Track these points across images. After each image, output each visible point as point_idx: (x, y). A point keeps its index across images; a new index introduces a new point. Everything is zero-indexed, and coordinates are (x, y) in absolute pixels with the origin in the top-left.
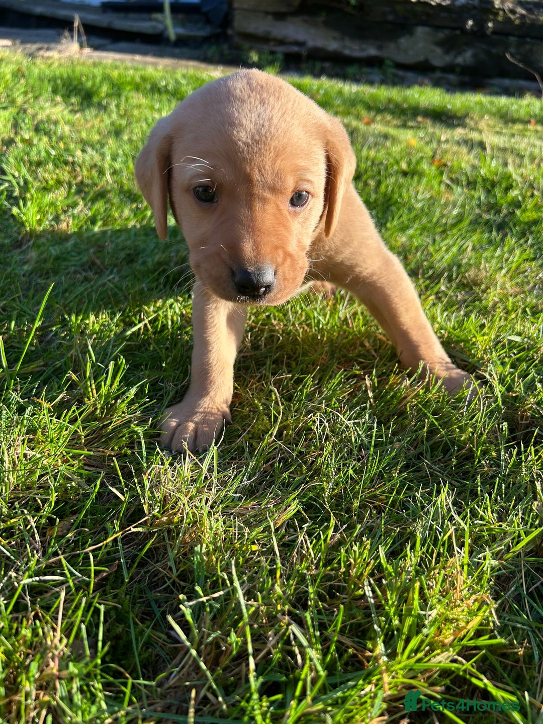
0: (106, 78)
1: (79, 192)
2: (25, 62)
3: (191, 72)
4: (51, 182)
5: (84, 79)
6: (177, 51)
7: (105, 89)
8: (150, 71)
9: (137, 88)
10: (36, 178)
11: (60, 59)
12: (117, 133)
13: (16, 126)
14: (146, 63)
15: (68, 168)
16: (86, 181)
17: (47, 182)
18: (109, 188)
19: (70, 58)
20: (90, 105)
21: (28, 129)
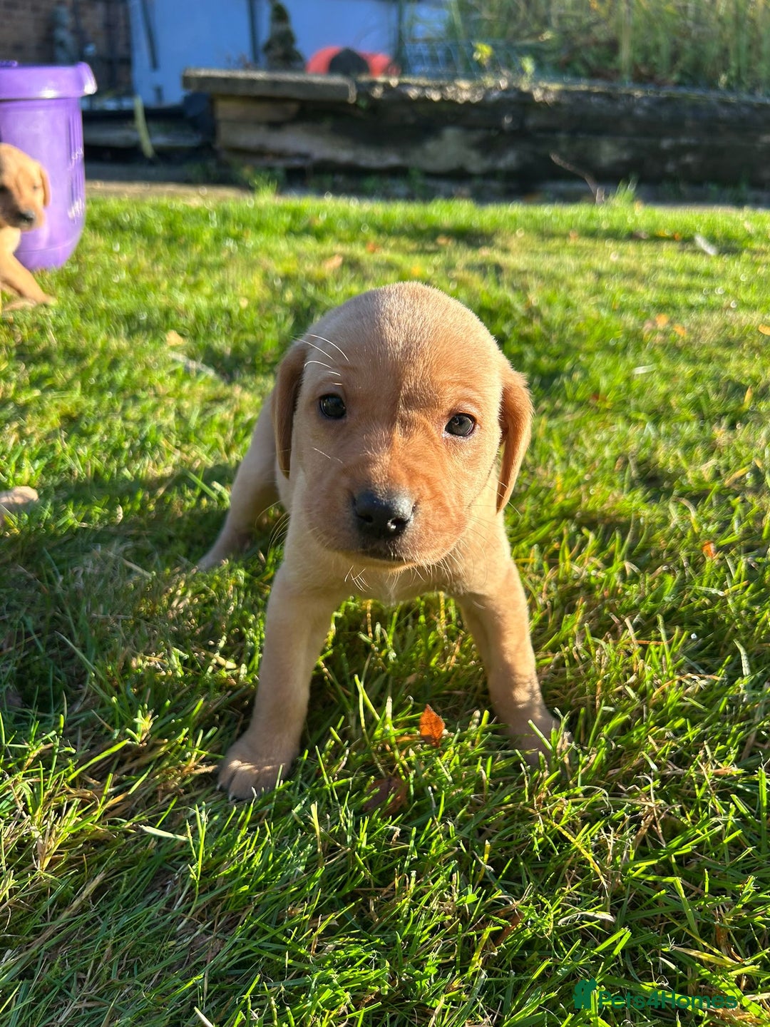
8: (112, 204)
14: (108, 193)
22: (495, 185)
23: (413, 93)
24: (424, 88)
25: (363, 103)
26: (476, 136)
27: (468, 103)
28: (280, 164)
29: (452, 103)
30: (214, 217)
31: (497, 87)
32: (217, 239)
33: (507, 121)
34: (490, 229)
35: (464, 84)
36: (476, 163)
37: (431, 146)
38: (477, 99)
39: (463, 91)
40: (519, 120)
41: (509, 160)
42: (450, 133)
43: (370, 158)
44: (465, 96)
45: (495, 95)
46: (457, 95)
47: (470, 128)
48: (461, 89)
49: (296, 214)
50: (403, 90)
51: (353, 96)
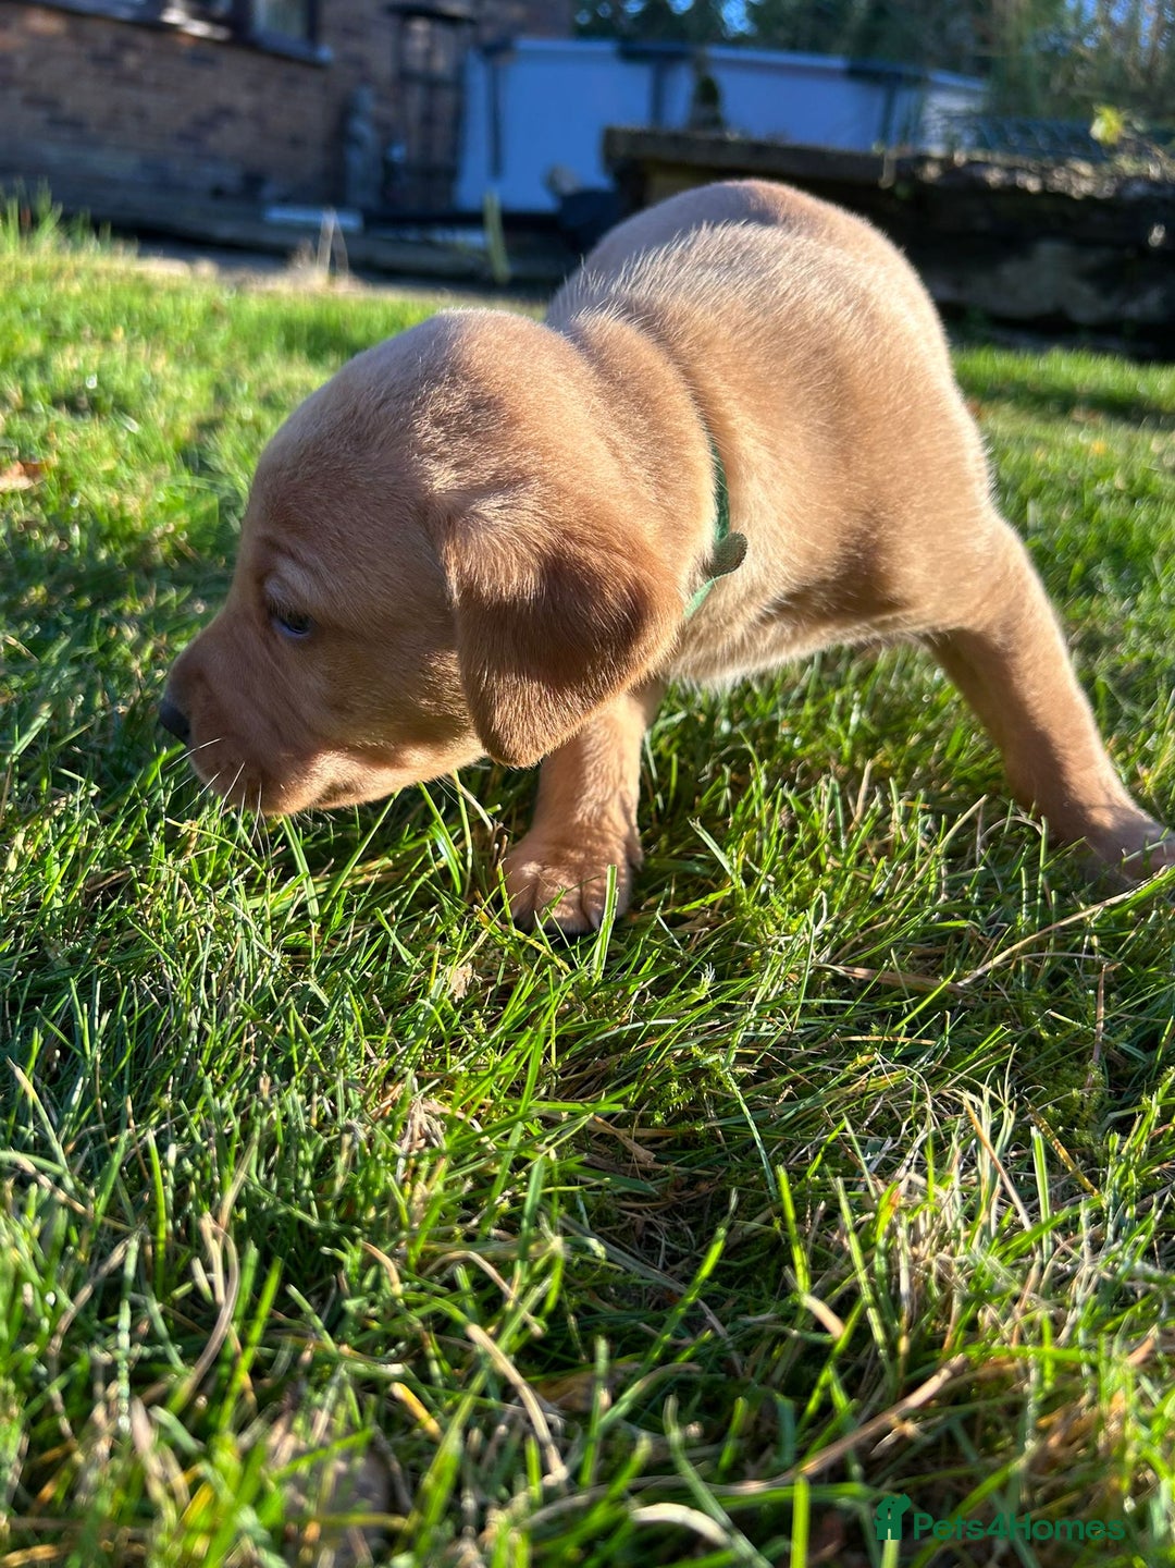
23: (994, 177)
24: (1011, 170)
25: (903, 191)
27: (1089, 201)
29: (1063, 197)
31: (1144, 178)
33: (1157, 235)
35: (1084, 168)
36: (1088, 305)
37: (1011, 271)
38: (1107, 190)
39: (1082, 180)
42: (1048, 250)
44: (1083, 187)
45: (1139, 188)
46: (1071, 186)
47: (1085, 243)
48: (1078, 176)
50: (975, 171)
51: (886, 179)
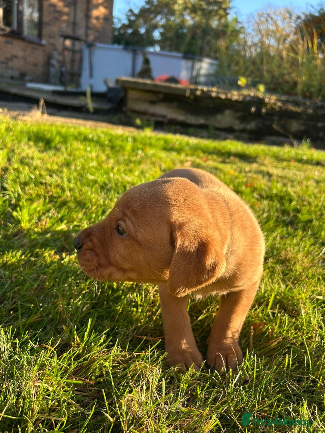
0: (59, 133)
1: (50, 201)
2: (12, 123)
3: (105, 130)
4: (34, 195)
5: (46, 133)
6: (95, 117)
7: (58, 139)
8: (82, 129)
9: (76, 138)
10: (25, 193)
11: (32, 121)
12: (68, 164)
13: (9, 160)
14: (79, 124)
15: (43, 187)
16: (55, 195)
17: (31, 195)
18: (69, 199)
19: (37, 121)
20: (50, 148)
21: (16, 161)
22: (245, 135)
23: (214, 95)
24: (218, 93)
25: (192, 97)
26: (239, 114)
27: (237, 101)
28: (153, 119)
29: (230, 100)
30: (130, 139)
31: (249, 95)
32: (133, 150)
33: (253, 109)
34: (254, 155)
35: (235, 93)
36: (237, 125)
37: (219, 117)
38: (241, 99)
39: (235, 95)
40: (259, 110)
41: (252, 125)
42: (228, 113)
43: (192, 120)
44: (235, 98)
45: (248, 98)
46: (232, 97)
47: (236, 111)
48: (234, 95)
49: (166, 141)
50: (209, 93)
51: (188, 94)
